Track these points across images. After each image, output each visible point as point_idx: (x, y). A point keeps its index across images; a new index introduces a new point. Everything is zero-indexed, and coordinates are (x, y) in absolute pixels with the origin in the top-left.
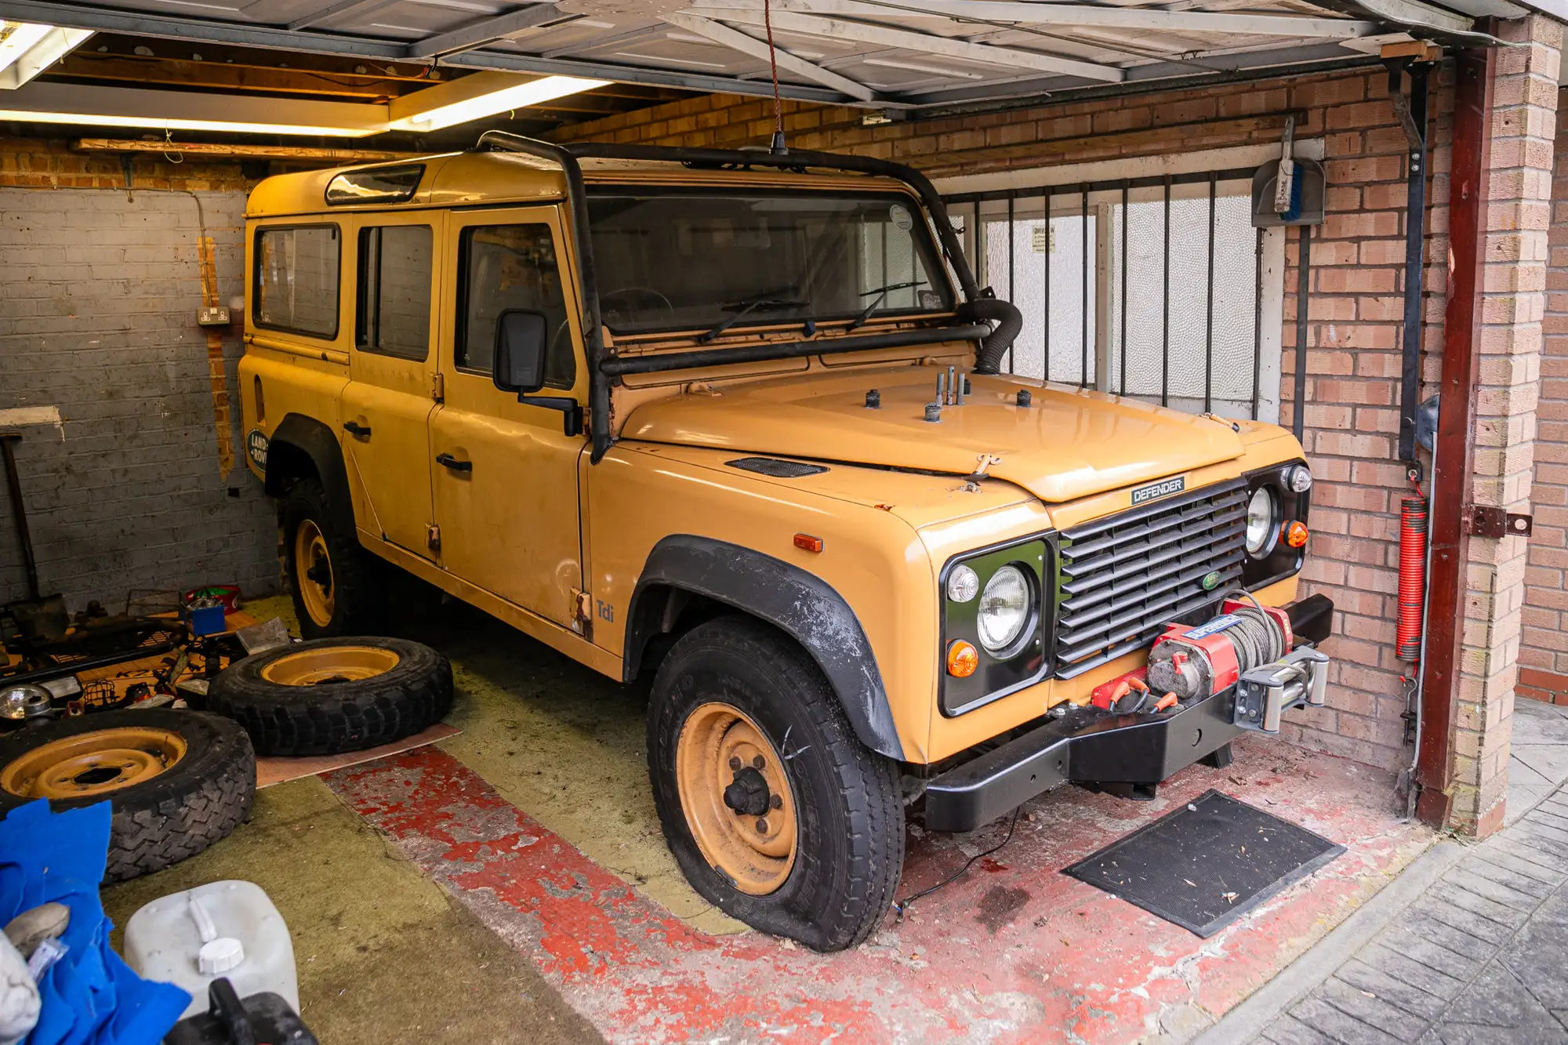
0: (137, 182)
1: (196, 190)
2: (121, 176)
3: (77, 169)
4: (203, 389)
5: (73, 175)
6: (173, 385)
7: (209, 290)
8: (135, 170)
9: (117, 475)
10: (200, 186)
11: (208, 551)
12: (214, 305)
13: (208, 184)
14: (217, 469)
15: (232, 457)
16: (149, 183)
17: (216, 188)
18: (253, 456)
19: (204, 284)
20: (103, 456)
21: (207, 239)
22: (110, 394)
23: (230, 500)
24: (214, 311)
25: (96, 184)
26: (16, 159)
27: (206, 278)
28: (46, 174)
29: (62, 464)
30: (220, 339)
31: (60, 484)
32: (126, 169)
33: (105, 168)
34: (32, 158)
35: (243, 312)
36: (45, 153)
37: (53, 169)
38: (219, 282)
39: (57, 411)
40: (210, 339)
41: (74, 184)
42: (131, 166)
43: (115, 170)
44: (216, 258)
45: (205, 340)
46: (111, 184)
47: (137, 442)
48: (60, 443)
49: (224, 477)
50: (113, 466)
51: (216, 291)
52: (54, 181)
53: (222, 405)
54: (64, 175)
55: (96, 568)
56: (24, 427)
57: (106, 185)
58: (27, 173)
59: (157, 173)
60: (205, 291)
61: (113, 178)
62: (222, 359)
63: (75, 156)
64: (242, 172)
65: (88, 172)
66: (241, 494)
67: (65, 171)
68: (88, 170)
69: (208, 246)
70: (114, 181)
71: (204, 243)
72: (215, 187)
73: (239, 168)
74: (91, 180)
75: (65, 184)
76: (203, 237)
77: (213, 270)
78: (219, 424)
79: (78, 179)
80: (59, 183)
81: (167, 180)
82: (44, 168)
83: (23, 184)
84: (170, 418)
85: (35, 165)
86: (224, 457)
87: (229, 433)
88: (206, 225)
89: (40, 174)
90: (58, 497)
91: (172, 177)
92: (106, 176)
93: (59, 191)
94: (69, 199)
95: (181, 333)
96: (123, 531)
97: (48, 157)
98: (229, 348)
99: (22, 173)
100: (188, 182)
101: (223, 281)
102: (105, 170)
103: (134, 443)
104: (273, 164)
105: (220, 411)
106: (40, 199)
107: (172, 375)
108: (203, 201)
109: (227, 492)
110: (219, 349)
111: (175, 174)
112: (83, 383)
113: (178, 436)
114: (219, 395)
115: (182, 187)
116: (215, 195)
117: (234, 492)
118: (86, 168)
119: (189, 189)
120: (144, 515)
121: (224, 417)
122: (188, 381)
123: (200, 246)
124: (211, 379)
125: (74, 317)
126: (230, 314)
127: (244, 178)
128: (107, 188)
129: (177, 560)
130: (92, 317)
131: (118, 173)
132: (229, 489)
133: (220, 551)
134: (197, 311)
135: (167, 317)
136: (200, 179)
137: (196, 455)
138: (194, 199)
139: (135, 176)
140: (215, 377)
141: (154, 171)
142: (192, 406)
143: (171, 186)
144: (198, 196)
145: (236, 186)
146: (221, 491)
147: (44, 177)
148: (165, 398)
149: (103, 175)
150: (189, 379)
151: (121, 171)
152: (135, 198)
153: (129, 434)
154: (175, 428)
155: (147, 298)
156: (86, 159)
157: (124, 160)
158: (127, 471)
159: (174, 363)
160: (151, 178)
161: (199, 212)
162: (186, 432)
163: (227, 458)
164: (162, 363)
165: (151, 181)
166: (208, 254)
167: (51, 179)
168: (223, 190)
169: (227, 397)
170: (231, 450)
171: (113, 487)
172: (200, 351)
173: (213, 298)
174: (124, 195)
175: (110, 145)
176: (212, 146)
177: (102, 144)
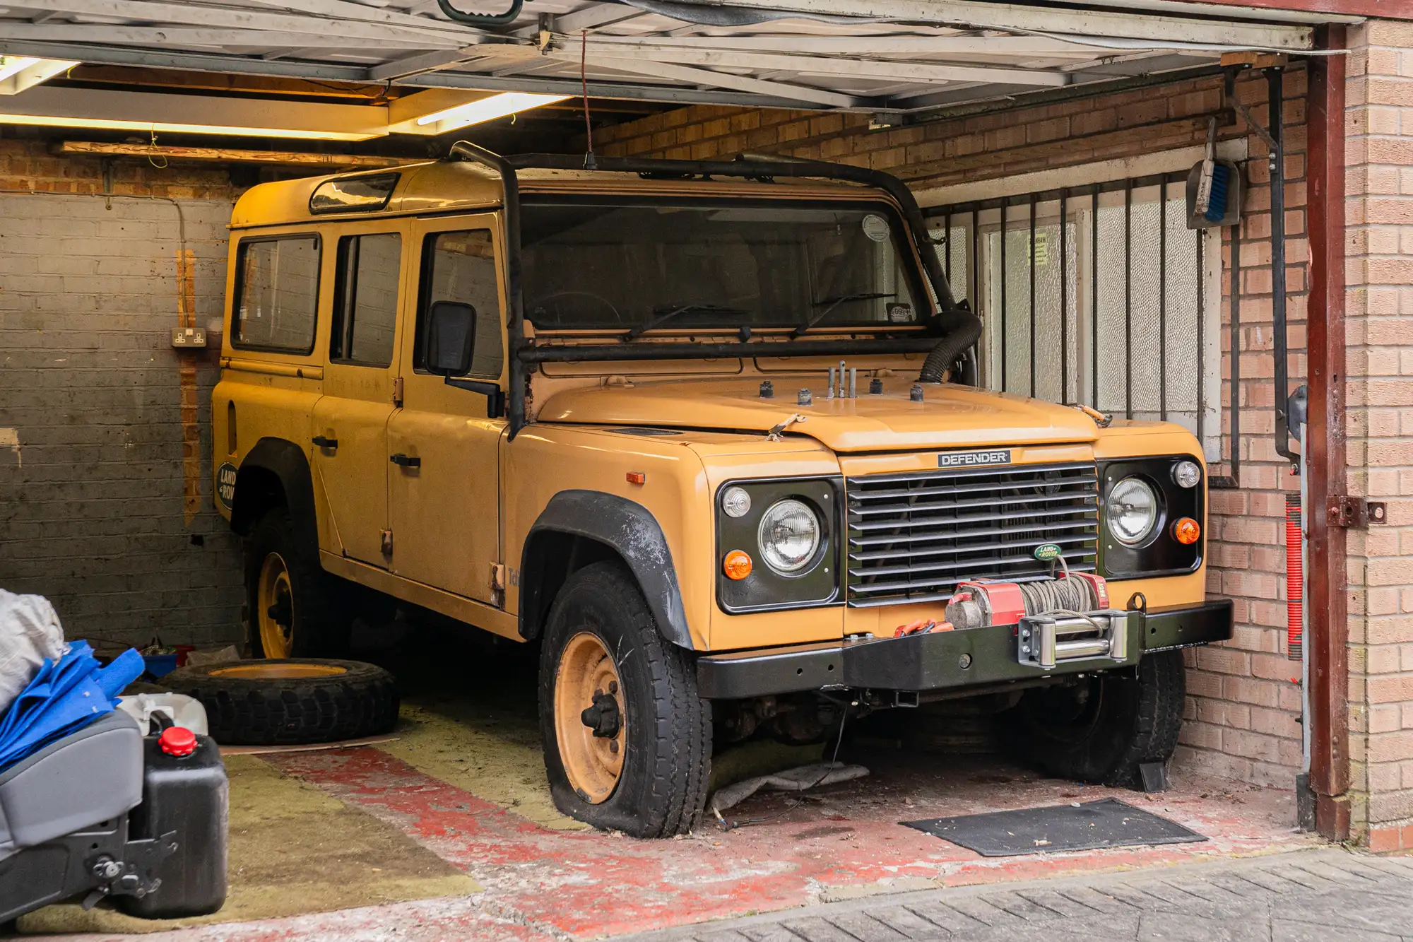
0: (116, 188)
1: (178, 198)
2: (100, 181)
3: (56, 173)
4: (174, 421)
5: (51, 179)
6: (140, 412)
7: (186, 310)
8: (115, 176)
9: (72, 510)
10: (182, 194)
11: (163, 606)
12: (189, 326)
13: (190, 191)
14: (181, 512)
15: (199, 500)
16: (129, 189)
17: (201, 196)
19: (180, 302)
20: (60, 487)
21: (188, 252)
22: (72, 419)
23: (193, 548)
24: (189, 332)
25: (74, 189)
27: (184, 296)
28: (24, 178)
29: (17, 492)
30: (193, 364)
31: (12, 514)
32: (106, 176)
34: (11, 161)
36: (24, 155)
37: (31, 173)
38: (197, 300)
39: (16, 433)
40: (183, 364)
41: (51, 189)
43: (95, 175)
44: (196, 273)
45: (176, 365)
46: (89, 189)
47: (97, 474)
48: (15, 469)
50: (70, 499)
51: (193, 311)
52: (32, 185)
53: (190, 438)
54: (42, 179)
57: (84, 191)
58: (6, 177)
59: (138, 179)
60: (181, 309)
61: (92, 183)
62: (195, 388)
63: (54, 159)
64: (230, 179)
65: (67, 176)
66: (206, 542)
67: (44, 175)
68: (66, 174)
69: (188, 259)
70: (92, 186)
71: (184, 256)
72: (199, 194)
73: (226, 175)
74: (69, 184)
75: (42, 189)
76: (183, 249)
77: (191, 286)
78: (187, 460)
79: (56, 183)
80: (36, 189)
81: (148, 186)
82: (22, 172)
84: (135, 451)
85: (14, 169)
86: (190, 498)
87: (196, 471)
88: (187, 237)
89: (18, 178)
90: (8, 529)
91: (153, 183)
92: (85, 181)
93: (36, 196)
94: (46, 205)
95: (153, 356)
96: (73, 574)
97: (28, 160)
98: (203, 374)
100: (169, 189)
101: (202, 301)
102: (85, 174)
103: (94, 475)
105: (190, 446)
106: (16, 203)
107: (139, 401)
108: (185, 210)
109: (190, 539)
110: (191, 376)
111: (155, 180)
112: (45, 405)
113: (139, 470)
114: (189, 428)
115: (164, 194)
116: (200, 203)
117: (198, 540)
118: (65, 172)
119: (170, 196)
120: (97, 557)
121: (193, 453)
122: (156, 410)
123: (180, 259)
124: (182, 409)
125: (41, 332)
126: (209, 336)
127: (231, 185)
128: (84, 194)
129: (128, 612)
130: (60, 334)
131: (96, 178)
132: (193, 536)
133: (176, 607)
134: (171, 331)
135: (139, 337)
136: (183, 185)
137: (158, 494)
138: (175, 207)
139: (115, 181)
140: (186, 407)
141: (134, 176)
142: (158, 438)
143: (151, 192)
144: (179, 203)
145: (221, 195)
146: (184, 537)
147: (22, 181)
148: (131, 427)
149: (81, 180)
150: (157, 407)
151: (100, 176)
152: (113, 205)
153: (88, 464)
154: (139, 462)
155: (118, 315)
156: (64, 162)
157: (105, 164)
158: (82, 506)
159: (142, 388)
160: (132, 183)
161: (179, 222)
162: (149, 466)
163: (193, 501)
164: (130, 388)
165: (132, 187)
166: (188, 269)
167: (29, 183)
168: (208, 198)
169: (199, 432)
170: (198, 494)
171: (68, 522)
172: (172, 377)
173: (190, 319)
174: (100, 202)
175: (93, 148)
176: (198, 150)
177: (84, 147)
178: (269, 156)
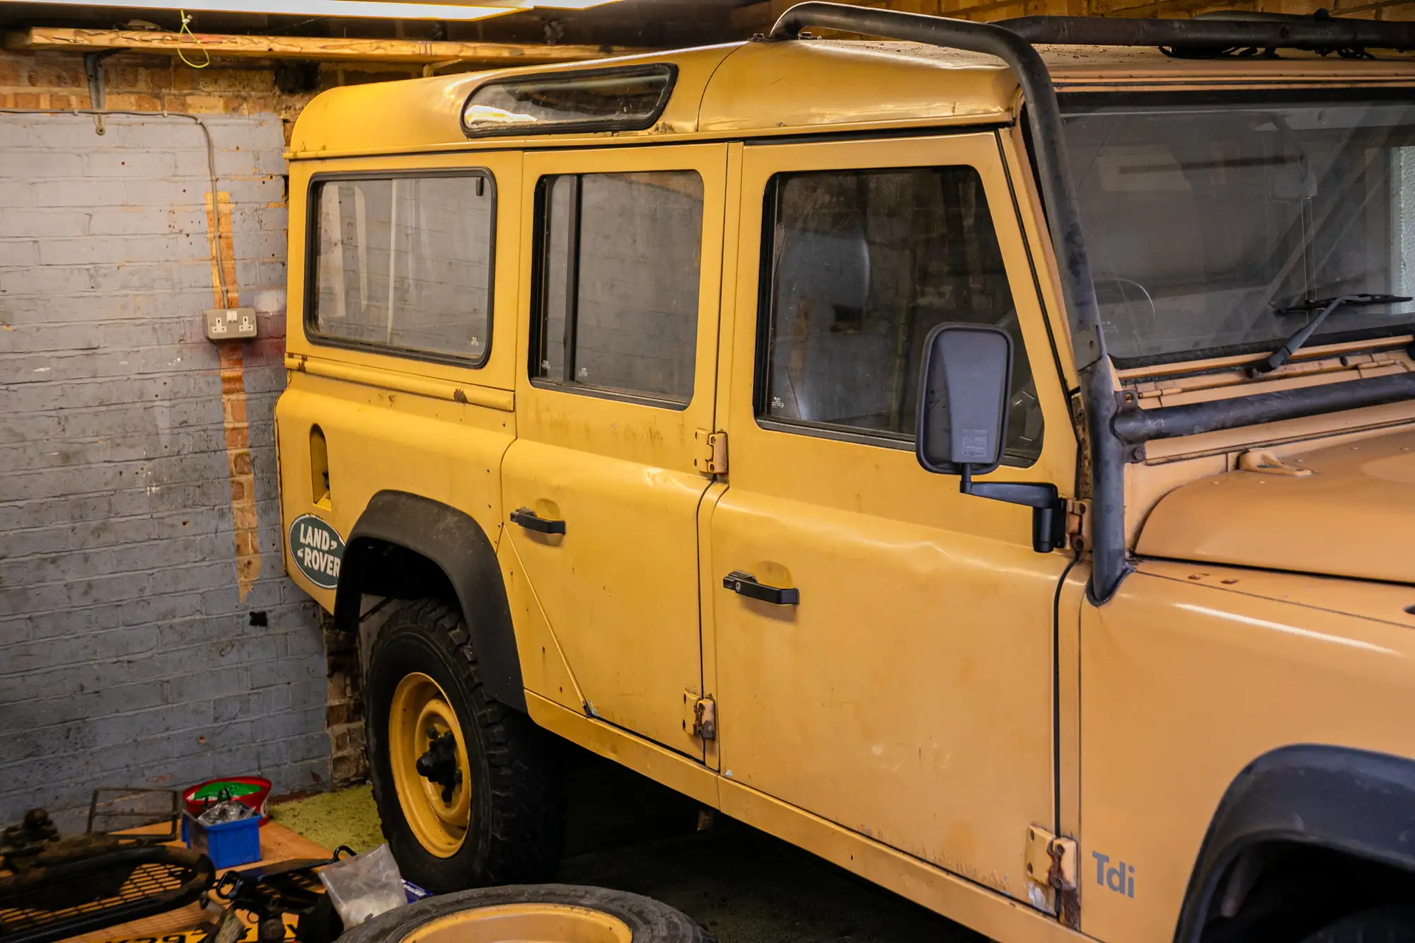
0: (111, 100)
1: (202, 113)
2: (85, 91)
3: (15, 80)
4: (213, 446)
5: (9, 90)
6: (165, 439)
7: (223, 282)
8: (107, 81)
9: (74, 593)
10: (209, 107)
11: (216, 719)
12: (231, 305)
14: (232, 581)
15: (257, 562)
16: (128, 102)
17: (235, 110)
19: (215, 270)
20: (54, 561)
21: (222, 195)
22: (66, 458)
23: (253, 631)
24: (232, 315)
25: (45, 104)
27: (220, 261)
30: (239, 362)
32: (93, 78)
33: (59, 77)
35: (282, 314)
38: (239, 266)
40: (224, 363)
41: (10, 105)
42: (100, 74)
43: (76, 81)
44: (235, 226)
45: (215, 365)
46: (69, 104)
47: (107, 537)
49: (240, 593)
51: (235, 283)
53: (241, 473)
57: (61, 107)
59: (142, 86)
60: (217, 282)
61: (75, 94)
62: (242, 396)
63: (11, 58)
64: (275, 82)
65: (32, 84)
66: (270, 622)
68: (32, 81)
69: (221, 207)
70: (73, 99)
71: (216, 202)
72: (232, 108)
73: (269, 76)
74: (37, 97)
76: (214, 191)
77: (230, 246)
78: (236, 505)
79: (17, 95)
81: (157, 96)
84: (163, 497)
86: (245, 559)
87: (252, 520)
88: (219, 172)
91: (164, 91)
92: (62, 91)
95: (179, 354)
96: (82, 687)
98: (255, 375)
100: (189, 100)
101: (245, 266)
102: (60, 81)
103: (103, 539)
104: (326, 68)
105: (241, 484)
107: (163, 423)
108: (214, 132)
109: (248, 618)
110: (238, 379)
111: (167, 87)
112: (23, 440)
113: (170, 525)
114: (238, 456)
115: (182, 110)
116: (235, 120)
117: (259, 619)
118: (30, 78)
119: (191, 112)
120: (115, 660)
121: (246, 494)
122: (189, 434)
123: (210, 207)
124: (225, 430)
125: (10, 329)
126: (260, 319)
127: (278, 93)
128: (62, 112)
129: (165, 735)
130: (38, 330)
131: (79, 86)
132: (251, 613)
133: (234, 719)
134: (205, 316)
135: (157, 326)
136: (209, 94)
137: (199, 557)
138: (199, 128)
139: (108, 90)
140: (231, 426)
141: (136, 81)
142: (195, 476)
143: (163, 108)
144: (205, 123)
145: (266, 106)
146: (239, 616)
148: (153, 462)
149: (56, 89)
150: (190, 430)
151: (84, 82)
152: (107, 128)
153: (94, 523)
154: (168, 513)
155: (126, 296)
156: (28, 61)
157: (90, 64)
158: (90, 586)
159: (167, 403)
160: (133, 93)
161: (206, 149)
162: (185, 519)
163: (249, 563)
164: (149, 405)
165: (133, 98)
166: (223, 220)
168: (246, 112)
169: (253, 462)
170: (256, 552)
171: (69, 612)
172: (208, 383)
173: (229, 295)
174: (89, 123)
175: (78, 38)
176: (238, 39)
177: (64, 36)
178: (342, 47)
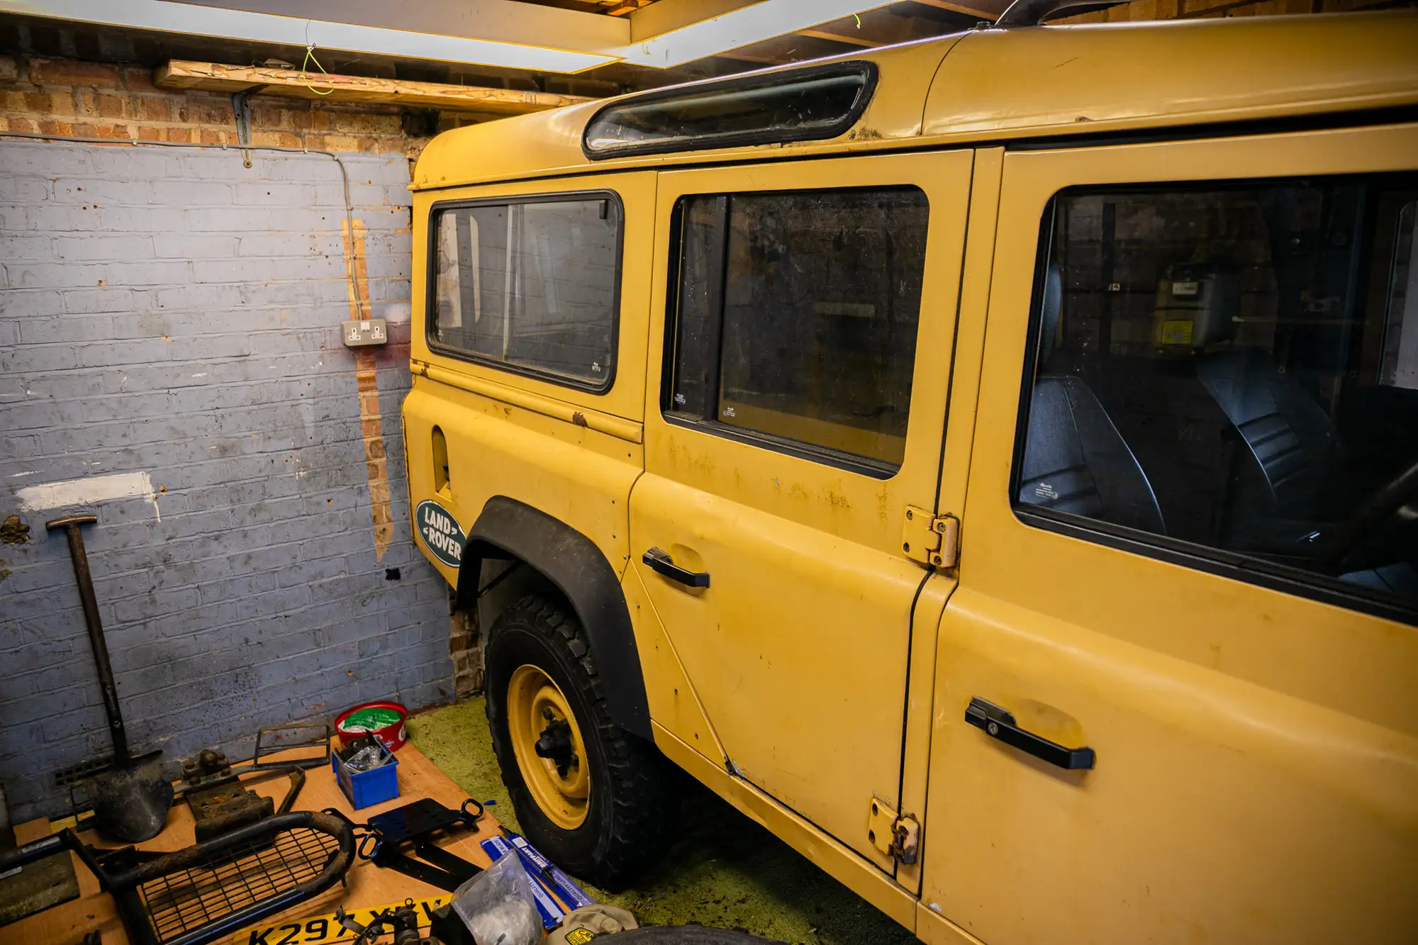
0: (257, 136)
1: (339, 152)
2: (233, 127)
3: (169, 116)
4: (351, 435)
5: (161, 125)
6: (310, 432)
7: (358, 297)
8: (253, 120)
9: (237, 564)
10: (344, 142)
11: (361, 656)
12: (364, 317)
13: (356, 142)
14: (370, 545)
15: (390, 528)
16: (273, 139)
17: (367, 149)
18: (426, 537)
19: (351, 286)
20: (217, 538)
21: (356, 223)
22: (224, 450)
23: (390, 585)
24: (365, 325)
25: (195, 138)
26: (73, 96)
27: (354, 279)
28: (120, 122)
29: (158, 554)
30: (372, 364)
31: (156, 583)
32: (240, 116)
33: (209, 115)
34: (97, 97)
35: (408, 324)
36: (117, 88)
37: (132, 113)
38: (371, 284)
39: (148, 477)
40: (360, 366)
41: (162, 140)
42: (247, 114)
43: (224, 119)
44: (370, 250)
45: (350, 367)
46: (218, 139)
47: (264, 515)
48: (152, 525)
49: (380, 555)
50: (231, 552)
51: (368, 297)
52: (133, 132)
53: (376, 457)
54: (148, 124)
55: (210, 694)
56: (99, 505)
57: (211, 142)
58: (92, 119)
59: (284, 125)
60: (352, 297)
61: (224, 131)
62: (376, 393)
63: (163, 95)
64: (403, 127)
65: (184, 121)
66: (402, 576)
67: (150, 118)
68: (183, 117)
69: (356, 232)
70: (223, 136)
71: (351, 228)
72: (365, 147)
73: (397, 121)
74: (188, 133)
75: (149, 139)
76: (350, 219)
77: (363, 267)
78: (372, 483)
79: (169, 130)
80: (140, 137)
81: (298, 135)
82: (118, 112)
83: (85, 137)
84: (308, 479)
85: (103, 106)
86: (381, 527)
87: (386, 495)
88: (353, 203)
89: (110, 121)
90: (153, 601)
91: (305, 131)
92: (212, 127)
93: (141, 147)
94: (156, 161)
95: (321, 357)
96: (247, 641)
97: (123, 96)
98: (385, 375)
99: (82, 119)
100: (327, 139)
101: (377, 284)
102: (210, 118)
103: (258, 518)
104: (443, 115)
105: (375, 466)
106: (111, 159)
107: (309, 419)
108: (349, 168)
109: (385, 574)
110: (372, 379)
111: (309, 127)
112: (185, 436)
113: (318, 504)
114: (373, 443)
115: (321, 148)
116: (366, 158)
117: (393, 575)
118: (181, 114)
119: (328, 150)
120: (274, 616)
121: (380, 474)
122: (330, 426)
123: (346, 233)
124: (361, 421)
125: (169, 339)
126: (389, 328)
127: (405, 136)
128: (212, 146)
129: (319, 672)
130: (195, 340)
131: (227, 123)
132: (387, 571)
133: (376, 654)
134: (342, 326)
135: (301, 335)
136: (345, 135)
137: (343, 528)
138: (336, 163)
139: (254, 128)
140: (366, 418)
141: (280, 121)
142: (337, 461)
143: (304, 144)
144: (342, 159)
145: (394, 147)
146: (377, 573)
147: (117, 126)
148: (300, 451)
149: (207, 126)
150: (332, 422)
151: (232, 120)
152: (253, 162)
153: (251, 505)
154: (315, 493)
155: (272, 309)
156: (178, 100)
157: (236, 103)
158: (249, 557)
159: (311, 401)
160: (277, 131)
161: (343, 183)
162: (328, 497)
163: (384, 530)
164: (295, 403)
165: (277, 136)
166: (357, 245)
167: (129, 129)
168: (377, 151)
169: (385, 447)
170: (390, 521)
171: (231, 580)
172: (346, 383)
173: (363, 308)
174: (237, 157)
175: (216, 72)
176: (367, 80)
177: (201, 70)
178: (460, 92)
